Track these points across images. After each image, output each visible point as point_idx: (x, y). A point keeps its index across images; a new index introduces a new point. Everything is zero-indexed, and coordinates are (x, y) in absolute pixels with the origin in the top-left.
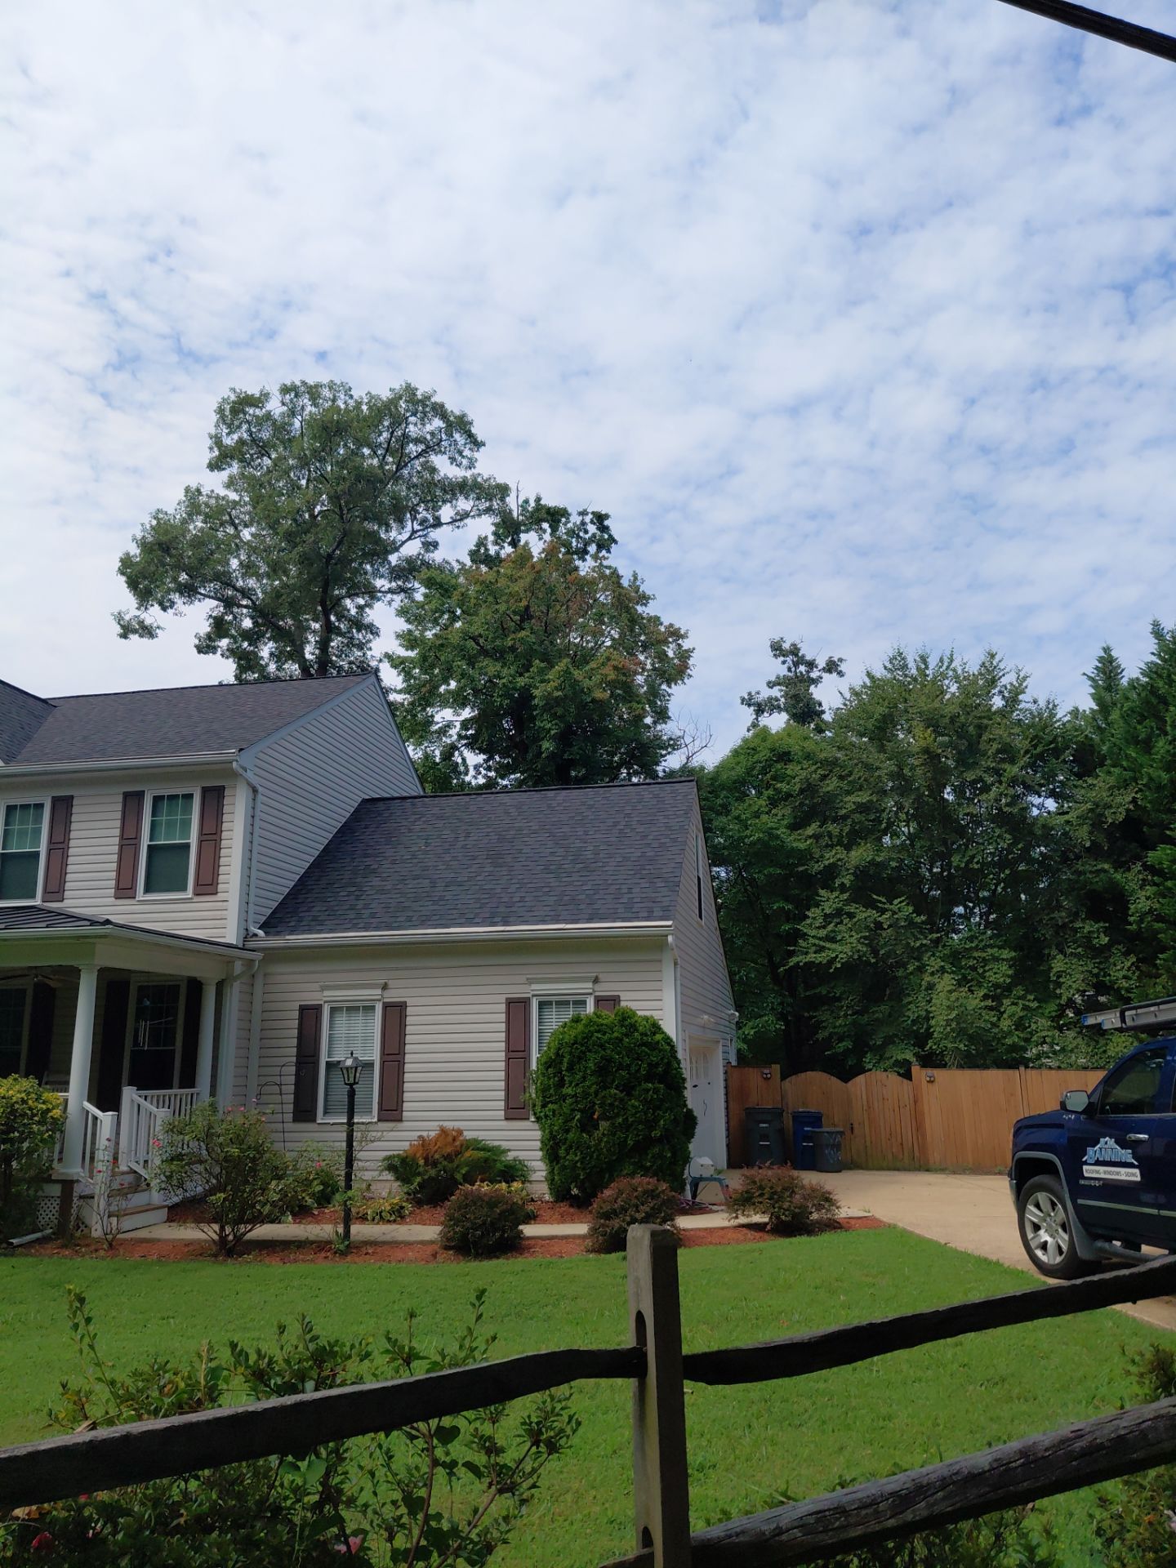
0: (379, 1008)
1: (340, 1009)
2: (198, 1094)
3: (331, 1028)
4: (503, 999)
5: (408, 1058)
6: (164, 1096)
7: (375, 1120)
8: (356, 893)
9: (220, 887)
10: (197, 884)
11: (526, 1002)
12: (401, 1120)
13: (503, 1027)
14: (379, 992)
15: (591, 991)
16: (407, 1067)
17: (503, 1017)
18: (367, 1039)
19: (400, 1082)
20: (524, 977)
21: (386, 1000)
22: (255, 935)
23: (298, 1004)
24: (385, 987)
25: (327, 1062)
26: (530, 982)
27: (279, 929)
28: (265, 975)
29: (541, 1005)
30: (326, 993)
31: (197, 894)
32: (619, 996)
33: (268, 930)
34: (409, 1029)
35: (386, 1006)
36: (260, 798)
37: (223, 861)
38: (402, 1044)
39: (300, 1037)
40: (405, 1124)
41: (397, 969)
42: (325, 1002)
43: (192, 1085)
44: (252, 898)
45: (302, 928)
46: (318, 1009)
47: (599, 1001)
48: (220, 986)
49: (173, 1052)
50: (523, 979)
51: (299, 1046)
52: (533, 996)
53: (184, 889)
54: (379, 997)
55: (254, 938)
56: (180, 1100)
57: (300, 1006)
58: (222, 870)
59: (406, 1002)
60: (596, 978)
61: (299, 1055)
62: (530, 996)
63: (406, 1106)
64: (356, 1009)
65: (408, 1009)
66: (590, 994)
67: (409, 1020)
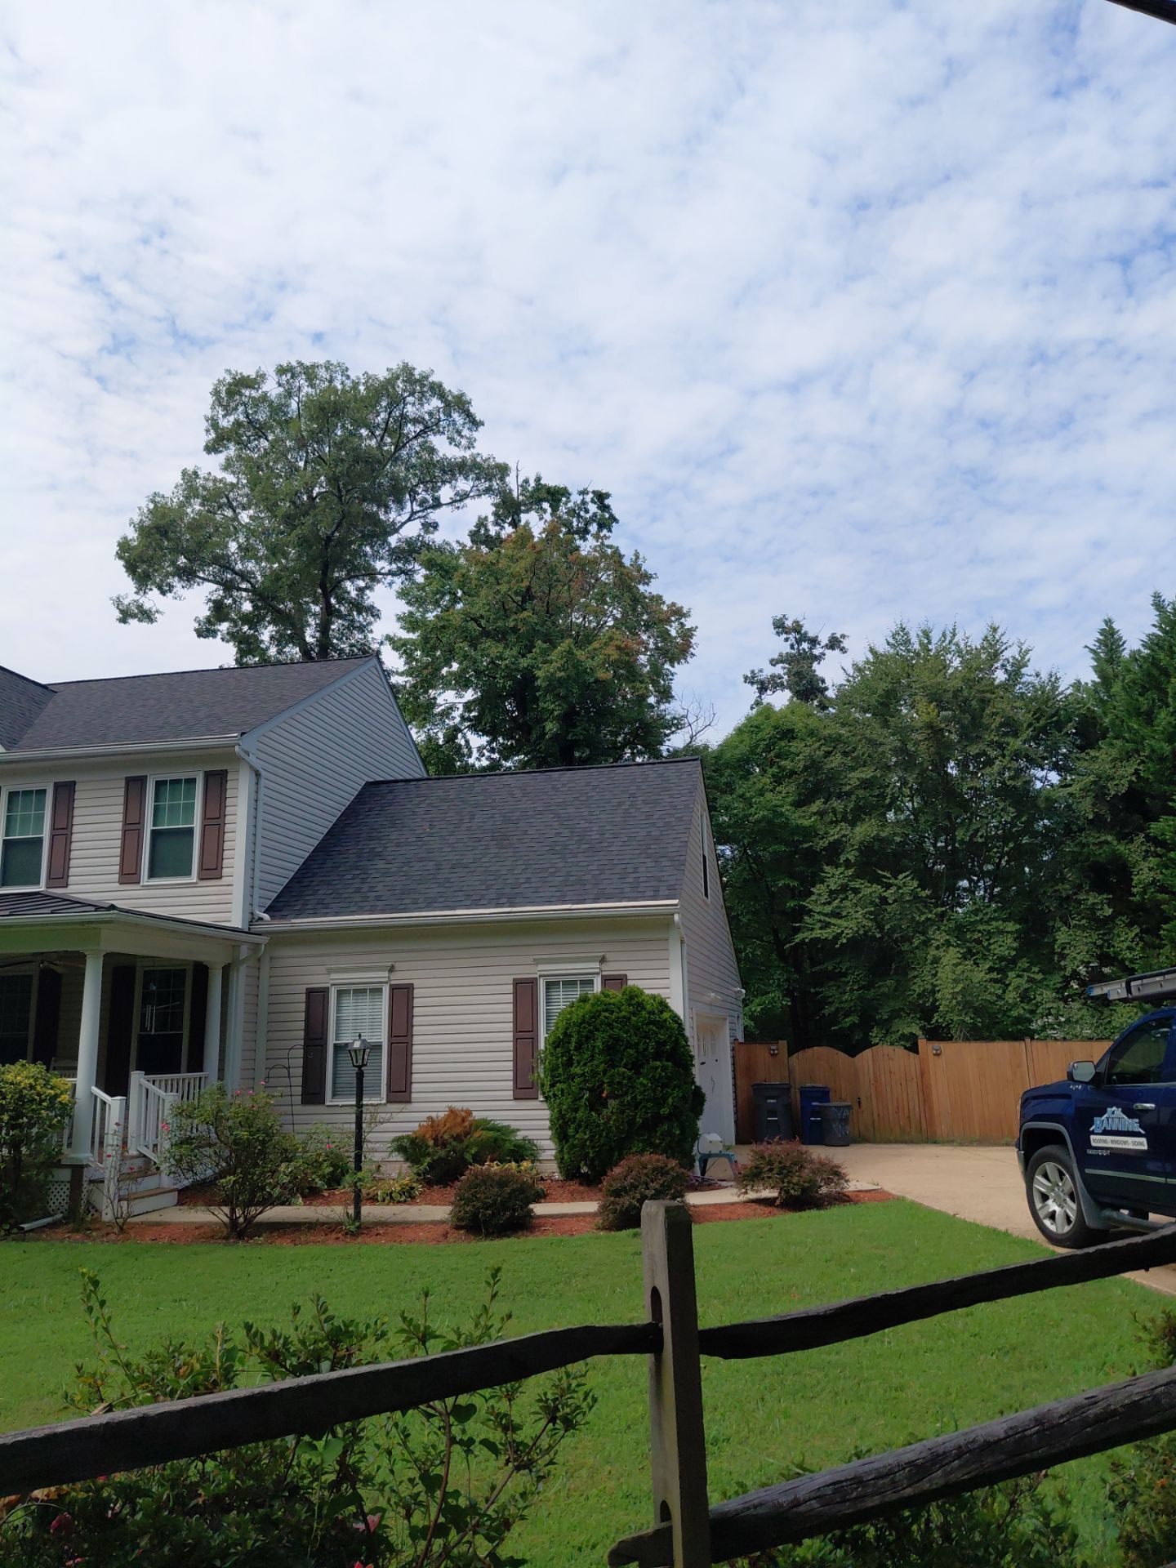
0: (386, 990)
1: (347, 992)
2: (206, 1076)
3: (338, 1010)
4: (510, 979)
5: (416, 1039)
6: (173, 1080)
7: (384, 1101)
8: (361, 876)
9: (225, 871)
10: (202, 868)
11: (533, 983)
12: (409, 1102)
13: (510, 1007)
14: (386, 974)
15: (598, 970)
16: (415, 1048)
17: (510, 998)
18: (375, 1021)
19: (408, 1064)
20: (532, 958)
21: (392, 982)
22: (261, 919)
23: (303, 989)
24: (392, 969)
25: (335, 1045)
26: (537, 962)
27: (283, 913)
28: (271, 958)
29: (549, 985)
30: (333, 976)
31: (201, 879)
32: (626, 975)
33: (276, 914)
34: (416, 1011)
35: (394, 989)
36: (263, 782)
37: (227, 845)
38: (410, 1025)
39: (307, 1020)
40: (414, 1105)
41: (403, 951)
42: (332, 985)
43: (200, 1069)
44: (257, 883)
45: (308, 912)
46: (325, 992)
47: (606, 980)
48: (226, 970)
49: (180, 1036)
50: (530, 960)
51: (307, 1029)
52: (540, 976)
53: (188, 873)
54: (386, 980)
55: (260, 922)
56: (189, 1083)
57: (307, 989)
58: (226, 854)
59: (413, 984)
60: (604, 957)
61: (307, 1038)
62: (537, 976)
63: (415, 1087)
64: (364, 991)
65: (415, 991)
66: (597, 974)
67: (416, 1002)
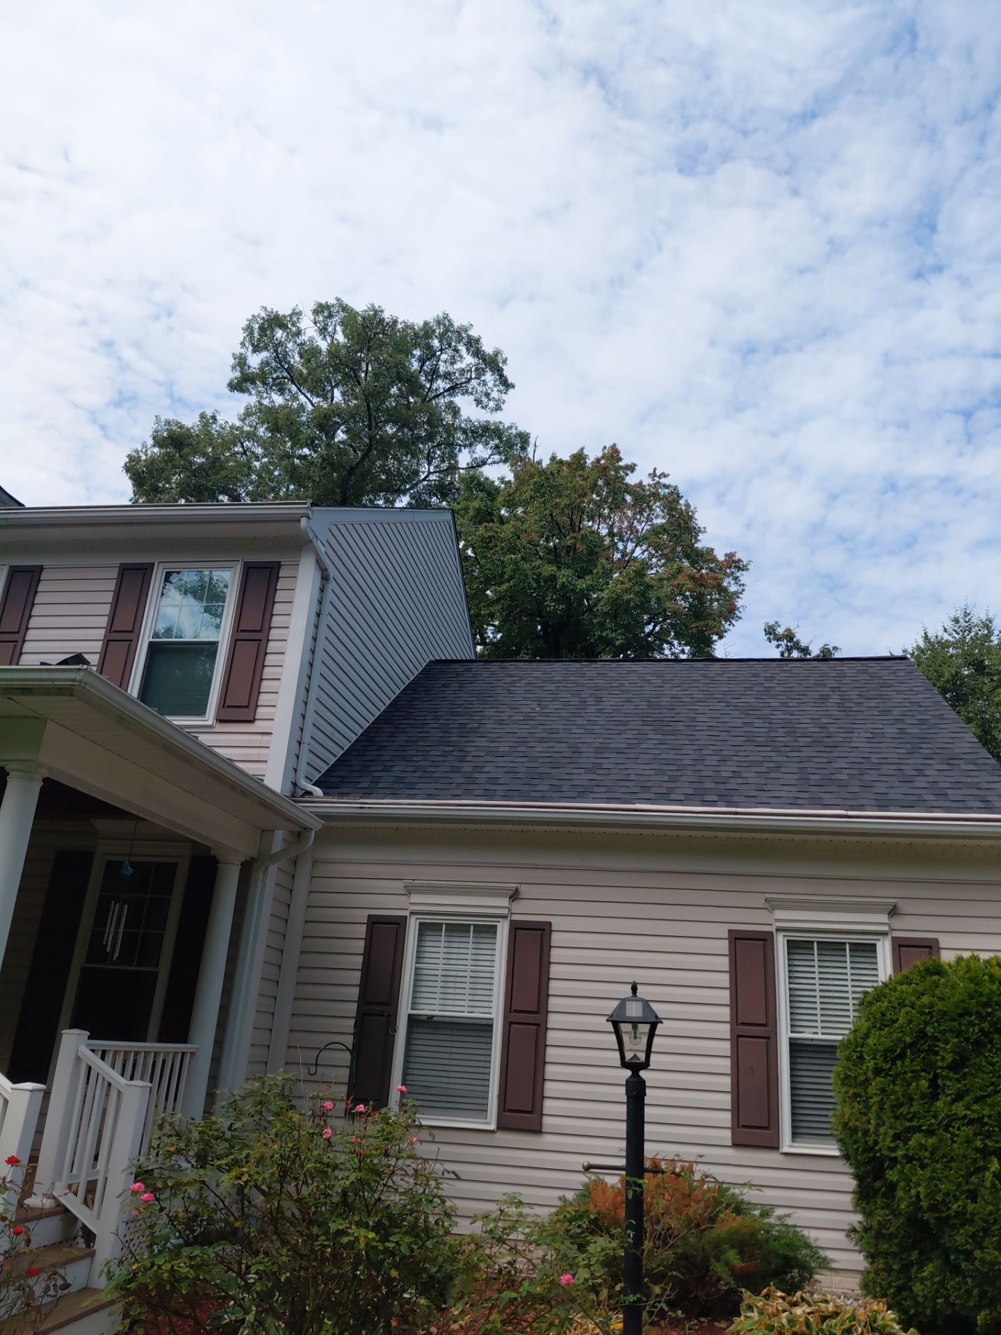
0: (503, 930)
1: (436, 928)
2: (192, 1054)
3: (419, 958)
4: (723, 931)
5: (553, 1020)
6: (137, 1054)
7: (493, 1127)
9: (261, 712)
10: (223, 704)
11: (764, 940)
12: (538, 1131)
13: (725, 979)
14: (505, 902)
15: (886, 928)
16: (551, 1036)
17: (724, 963)
18: (481, 982)
19: (539, 1063)
20: (763, 897)
21: (515, 917)
22: (309, 793)
23: (363, 916)
24: (515, 896)
25: (409, 1015)
26: (771, 905)
28: (315, 862)
29: (793, 946)
30: (415, 898)
31: (221, 721)
32: (936, 941)
33: (328, 788)
34: (555, 970)
35: (518, 929)
36: (331, 586)
37: (268, 672)
38: (542, 994)
39: (366, 969)
40: (547, 1140)
41: (536, 867)
42: (412, 913)
43: (184, 1039)
46: (399, 924)
47: (900, 946)
48: (247, 869)
49: (155, 975)
50: (759, 901)
51: (365, 987)
52: (778, 930)
53: (201, 711)
54: (505, 912)
55: (307, 798)
56: (164, 1061)
57: (370, 916)
58: (265, 686)
59: (550, 923)
60: (895, 907)
61: (363, 1000)
62: (773, 929)
63: (549, 1105)
64: (464, 929)
65: (554, 936)
66: (885, 934)
67: (556, 955)
